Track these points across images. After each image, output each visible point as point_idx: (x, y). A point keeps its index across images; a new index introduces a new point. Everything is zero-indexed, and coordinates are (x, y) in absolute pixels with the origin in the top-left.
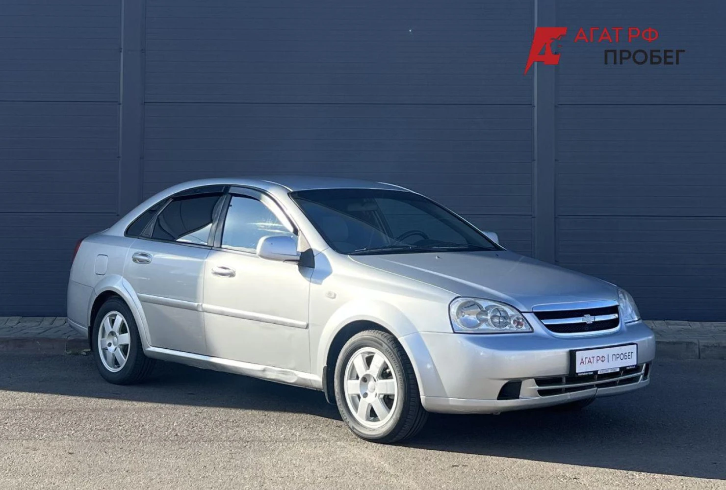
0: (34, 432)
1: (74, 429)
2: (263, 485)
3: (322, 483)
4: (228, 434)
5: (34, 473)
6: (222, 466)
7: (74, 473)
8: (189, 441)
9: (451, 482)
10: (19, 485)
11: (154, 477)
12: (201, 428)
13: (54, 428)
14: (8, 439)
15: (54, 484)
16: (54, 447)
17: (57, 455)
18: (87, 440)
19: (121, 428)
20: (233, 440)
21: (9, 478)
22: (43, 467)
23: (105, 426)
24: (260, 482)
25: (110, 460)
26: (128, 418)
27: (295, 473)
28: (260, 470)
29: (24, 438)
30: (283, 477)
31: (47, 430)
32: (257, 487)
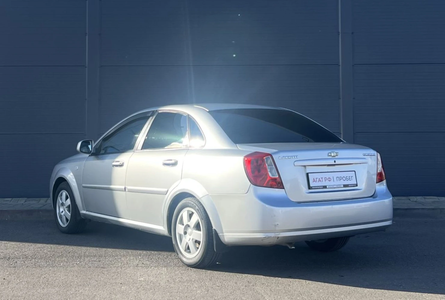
0: (55, 263)
1: (79, 261)
2: (208, 291)
3: (244, 290)
4: (174, 262)
5: (64, 285)
6: (178, 280)
7: (89, 285)
8: (152, 267)
9: (324, 288)
10: (57, 292)
11: (139, 287)
12: (156, 260)
13: (66, 260)
14: (40, 267)
15: (79, 291)
16: (70, 271)
17: (74, 276)
18: (89, 266)
19: (107, 260)
20: (179, 266)
21: (49, 288)
22: (68, 282)
23: (97, 259)
24: (206, 289)
25: (108, 278)
26: (109, 255)
27: (225, 284)
28: (203, 282)
29: (50, 266)
30: (218, 286)
31: (62, 261)
32: (205, 292)
